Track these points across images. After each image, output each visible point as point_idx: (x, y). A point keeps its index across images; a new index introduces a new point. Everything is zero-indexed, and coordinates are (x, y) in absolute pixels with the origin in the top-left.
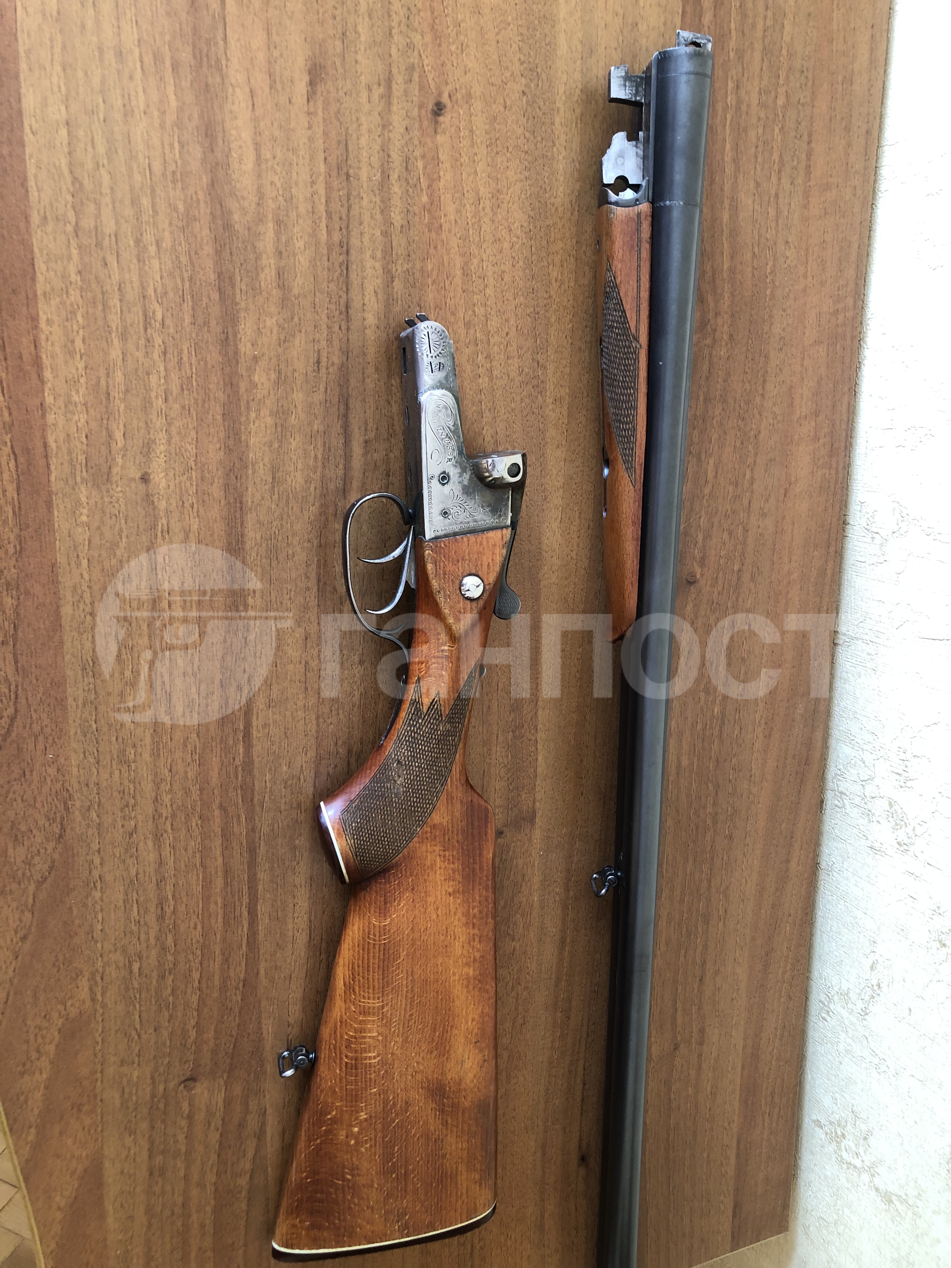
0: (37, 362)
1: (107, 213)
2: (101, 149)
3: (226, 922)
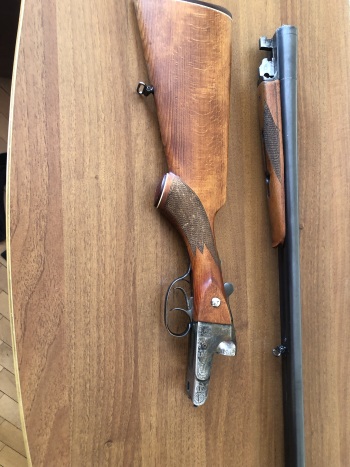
0: (59, 133)
1: (85, 80)
2: (84, 57)
3: (125, 366)
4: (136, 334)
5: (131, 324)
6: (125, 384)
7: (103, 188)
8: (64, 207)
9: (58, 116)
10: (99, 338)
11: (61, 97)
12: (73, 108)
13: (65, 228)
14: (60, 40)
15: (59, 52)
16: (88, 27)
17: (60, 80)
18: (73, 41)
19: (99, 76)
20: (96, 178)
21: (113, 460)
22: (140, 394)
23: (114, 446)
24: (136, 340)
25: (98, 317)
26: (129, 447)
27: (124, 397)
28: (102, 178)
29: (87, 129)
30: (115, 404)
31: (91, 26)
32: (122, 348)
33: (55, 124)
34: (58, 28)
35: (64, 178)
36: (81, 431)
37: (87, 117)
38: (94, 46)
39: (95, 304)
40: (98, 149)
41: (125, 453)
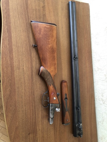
0: (13, 58)
1: (19, 44)
2: (19, 39)
3: (32, 115)
4: (35, 107)
5: (34, 105)
6: (33, 120)
7: (25, 71)
8: (15, 77)
9: (13, 54)
10: (26, 109)
11: (13, 49)
12: (16, 52)
13: (16, 82)
14: (12, 35)
15: (12, 38)
16: (19, 31)
17: (13, 45)
18: (16, 35)
19: (23, 43)
20: (23, 69)
21: (30, 139)
22: (37, 122)
23: (30, 135)
24: (35, 109)
25: (25, 104)
26: (34, 135)
27: (33, 123)
28: (25, 69)
29: (20, 57)
30: (30, 125)
31: (20, 31)
32: (32, 111)
33: (12, 56)
34: (12, 32)
35: (15, 70)
36: (22, 132)
37: (20, 54)
38: (21, 36)
39: (24, 100)
40: (23, 61)
41: (33, 137)
